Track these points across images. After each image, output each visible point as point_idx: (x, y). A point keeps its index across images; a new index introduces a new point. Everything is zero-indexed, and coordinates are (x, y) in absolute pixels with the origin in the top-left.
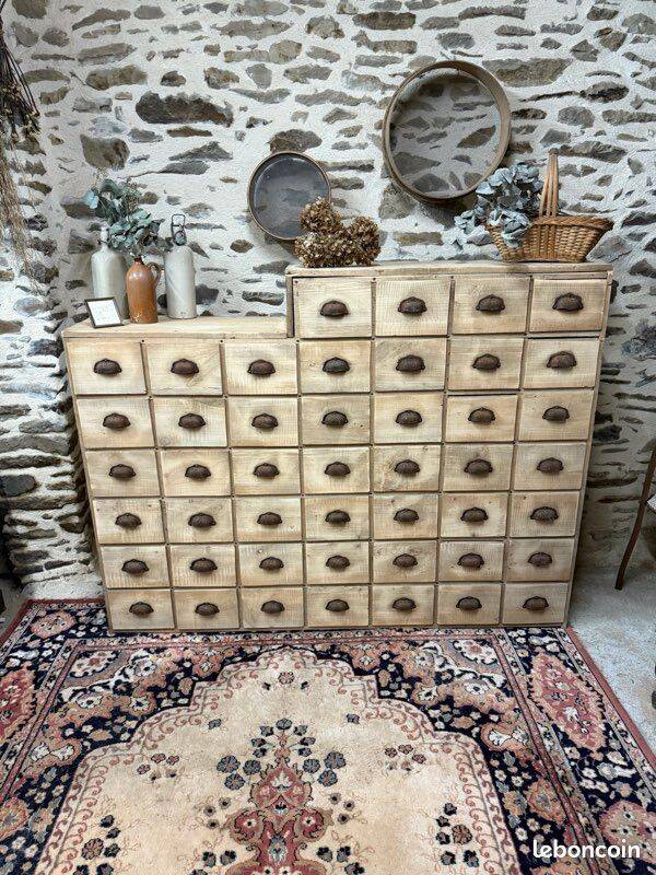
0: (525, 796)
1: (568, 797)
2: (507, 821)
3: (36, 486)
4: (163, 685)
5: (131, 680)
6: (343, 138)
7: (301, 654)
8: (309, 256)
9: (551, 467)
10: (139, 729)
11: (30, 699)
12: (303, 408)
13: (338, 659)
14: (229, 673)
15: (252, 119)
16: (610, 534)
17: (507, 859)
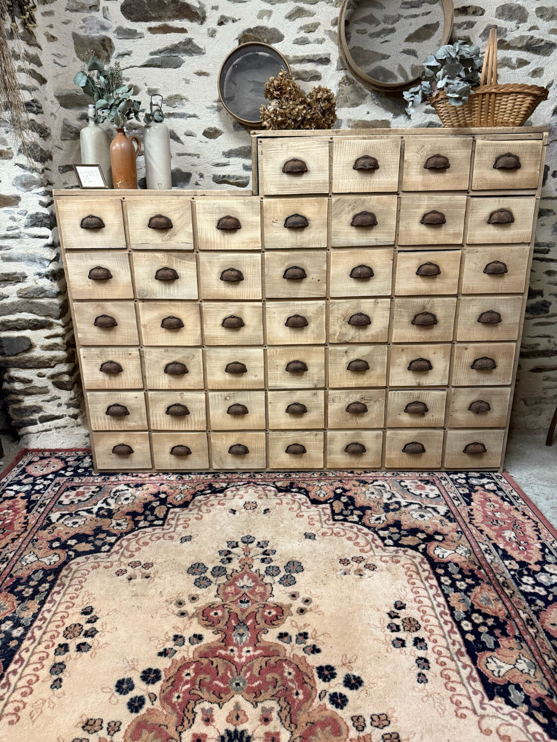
0: (469, 596)
1: (509, 598)
2: (452, 615)
3: (31, 347)
4: (140, 510)
5: (111, 508)
6: (303, 34)
7: (264, 489)
8: (272, 120)
9: (490, 319)
10: (118, 543)
11: (22, 520)
12: (266, 263)
13: (296, 492)
14: (200, 501)
15: (222, 17)
16: (540, 400)
17: (454, 644)
